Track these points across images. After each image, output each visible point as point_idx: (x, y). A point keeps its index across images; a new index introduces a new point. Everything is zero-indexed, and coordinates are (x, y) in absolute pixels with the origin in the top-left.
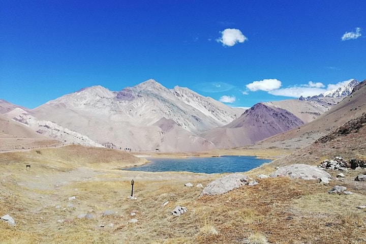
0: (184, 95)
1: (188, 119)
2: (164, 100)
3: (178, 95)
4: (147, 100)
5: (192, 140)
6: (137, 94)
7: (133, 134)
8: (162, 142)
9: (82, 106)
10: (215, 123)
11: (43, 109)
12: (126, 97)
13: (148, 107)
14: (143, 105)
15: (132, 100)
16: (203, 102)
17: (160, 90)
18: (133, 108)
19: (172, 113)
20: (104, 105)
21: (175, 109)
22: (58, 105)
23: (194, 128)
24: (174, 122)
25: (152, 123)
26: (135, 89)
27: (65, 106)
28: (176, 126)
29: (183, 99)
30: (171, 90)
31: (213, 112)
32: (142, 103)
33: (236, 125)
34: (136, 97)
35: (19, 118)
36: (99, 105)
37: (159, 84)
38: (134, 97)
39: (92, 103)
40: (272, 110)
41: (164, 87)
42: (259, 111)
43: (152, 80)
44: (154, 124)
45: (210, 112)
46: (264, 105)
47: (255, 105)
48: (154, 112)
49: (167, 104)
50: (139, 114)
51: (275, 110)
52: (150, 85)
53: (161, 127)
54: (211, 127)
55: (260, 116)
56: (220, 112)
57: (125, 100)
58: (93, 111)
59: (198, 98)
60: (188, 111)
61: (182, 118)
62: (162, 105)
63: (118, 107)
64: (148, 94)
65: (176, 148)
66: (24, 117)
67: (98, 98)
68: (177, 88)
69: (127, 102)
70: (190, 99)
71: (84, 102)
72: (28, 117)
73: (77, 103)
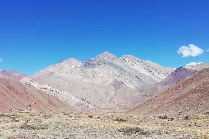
0: (129, 61)
1: (132, 79)
2: (116, 66)
3: (125, 61)
4: (104, 67)
5: (135, 94)
6: (97, 63)
7: (97, 92)
8: (115, 96)
9: (64, 74)
10: (152, 80)
11: (41, 77)
12: (90, 66)
13: (105, 72)
14: (101, 71)
15: (94, 67)
16: (143, 65)
17: (113, 59)
18: (95, 73)
19: (121, 75)
20: (77, 72)
21: (123, 72)
22: (50, 74)
23: (137, 85)
24: (122, 83)
25: (108, 83)
26: (96, 59)
27: (53, 74)
28: (124, 85)
29: (129, 64)
30: (120, 58)
31: (151, 72)
32: (101, 69)
33: (165, 83)
34: (97, 65)
35: (28, 84)
36: (74, 72)
37: (112, 55)
38: (95, 65)
39: (70, 71)
40: (189, 72)
41: (115, 57)
42: (180, 73)
43: (107, 52)
44: (110, 84)
45: (149, 72)
46: (184, 68)
47: (178, 69)
48: (109, 75)
49: (118, 69)
50: (99, 77)
51: (192, 72)
52: (106, 56)
53: (114, 86)
54: (149, 84)
55: (181, 76)
56: (156, 72)
57: (90, 68)
58: (70, 77)
59: (140, 62)
60: (132, 72)
61: (128, 79)
62: (114, 70)
63: (86, 73)
64: (105, 63)
65: (124, 100)
66: (32, 83)
67: (73, 67)
68: (124, 56)
69: (91, 68)
70: (134, 64)
71: (65, 70)
72: (34, 83)
73: (61, 71)
